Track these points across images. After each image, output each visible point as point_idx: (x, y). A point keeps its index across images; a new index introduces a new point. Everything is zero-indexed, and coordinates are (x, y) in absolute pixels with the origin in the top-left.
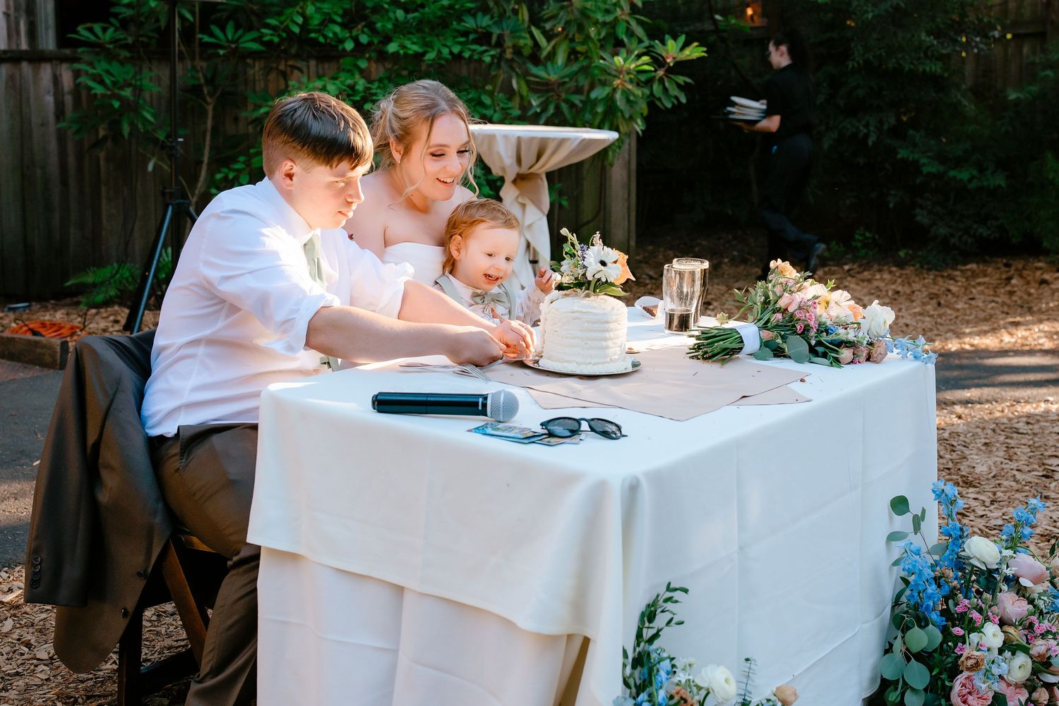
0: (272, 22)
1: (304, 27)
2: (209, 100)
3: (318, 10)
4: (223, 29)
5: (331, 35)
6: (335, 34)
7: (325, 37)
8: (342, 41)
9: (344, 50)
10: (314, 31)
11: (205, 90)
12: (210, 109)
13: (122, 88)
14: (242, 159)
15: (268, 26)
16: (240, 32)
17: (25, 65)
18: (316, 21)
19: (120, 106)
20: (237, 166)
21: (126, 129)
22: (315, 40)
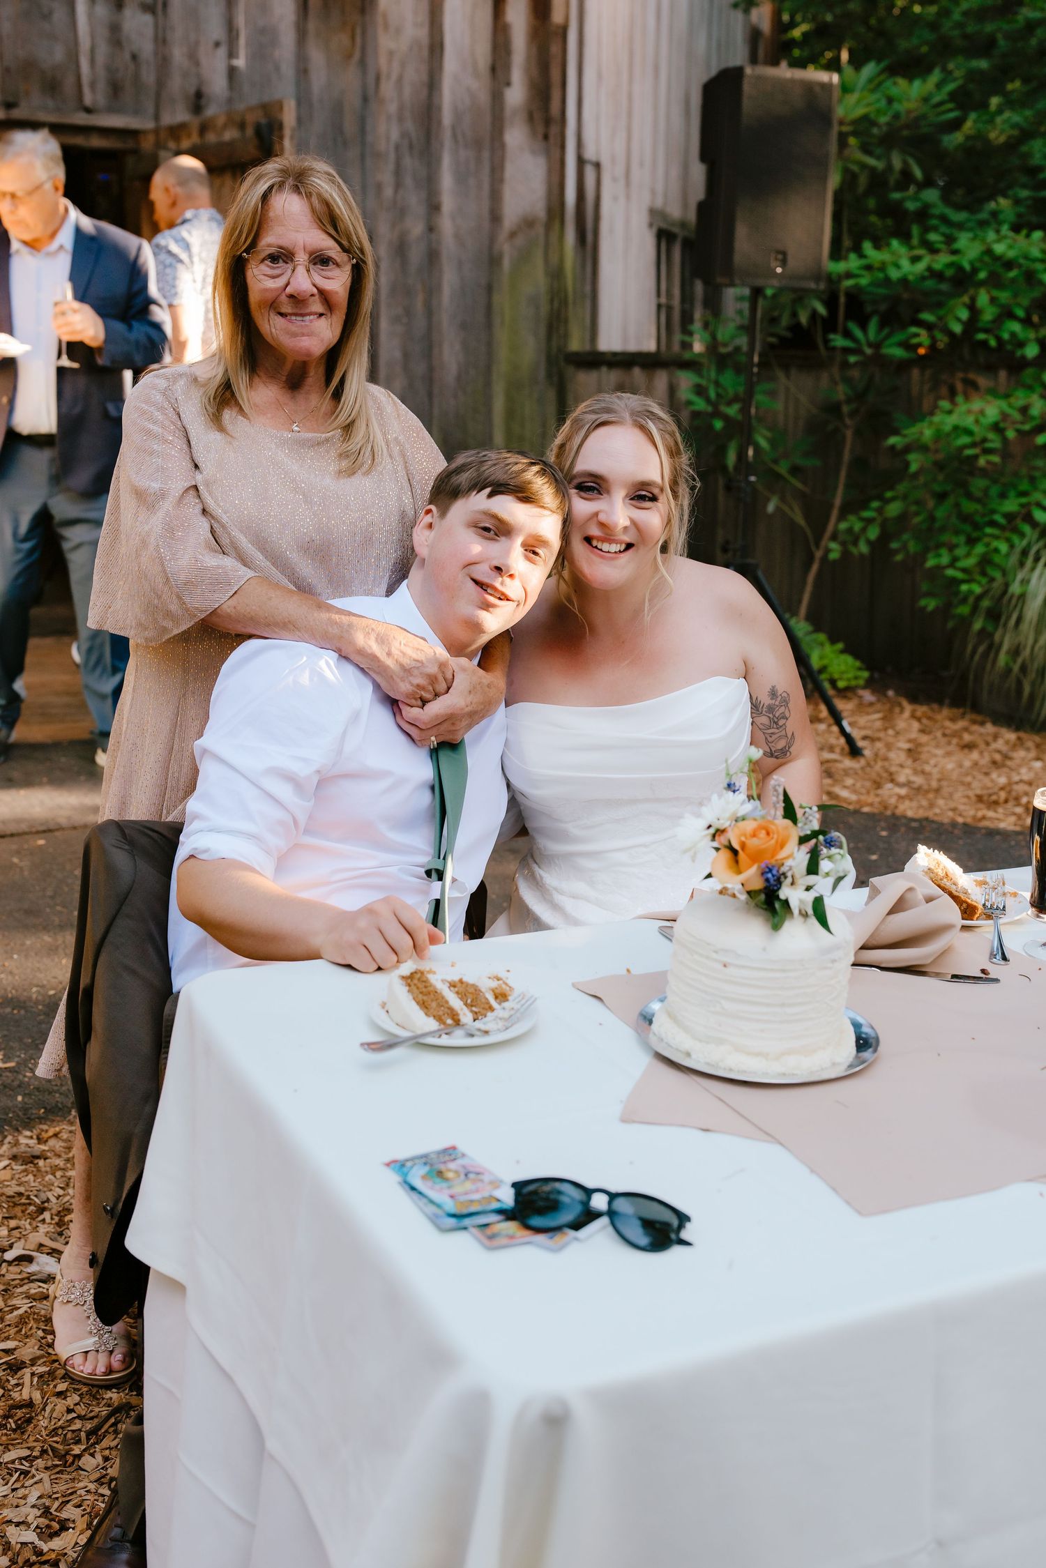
0: (927, 317)
1: (971, 325)
2: (848, 421)
3: (993, 300)
4: (864, 327)
5: (1006, 336)
6: (1013, 335)
7: (999, 339)
8: (1021, 344)
9: (1023, 357)
10: (986, 331)
11: (846, 409)
12: (849, 434)
13: (729, 403)
14: (875, 504)
15: (921, 324)
16: (886, 331)
17: (637, 371)
18: (989, 314)
19: (724, 428)
20: (867, 514)
21: (731, 458)
22: (984, 343)
